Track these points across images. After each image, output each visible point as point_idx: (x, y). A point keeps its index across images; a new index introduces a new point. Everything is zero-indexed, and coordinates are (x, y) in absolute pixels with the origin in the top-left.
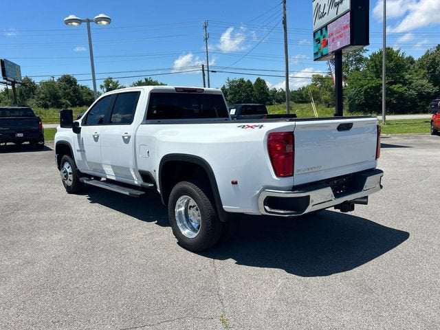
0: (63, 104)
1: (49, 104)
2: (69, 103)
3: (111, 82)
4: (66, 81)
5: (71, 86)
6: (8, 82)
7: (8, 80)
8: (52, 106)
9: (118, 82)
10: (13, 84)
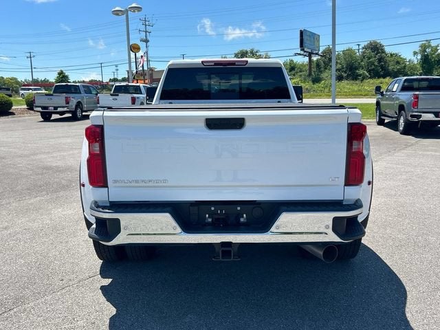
0: (360, 75)
1: (345, 75)
2: (367, 74)
3: (430, 46)
4: (372, 49)
5: (377, 54)
6: (305, 54)
7: (305, 52)
8: (347, 78)
9: (438, 46)
10: (310, 55)
